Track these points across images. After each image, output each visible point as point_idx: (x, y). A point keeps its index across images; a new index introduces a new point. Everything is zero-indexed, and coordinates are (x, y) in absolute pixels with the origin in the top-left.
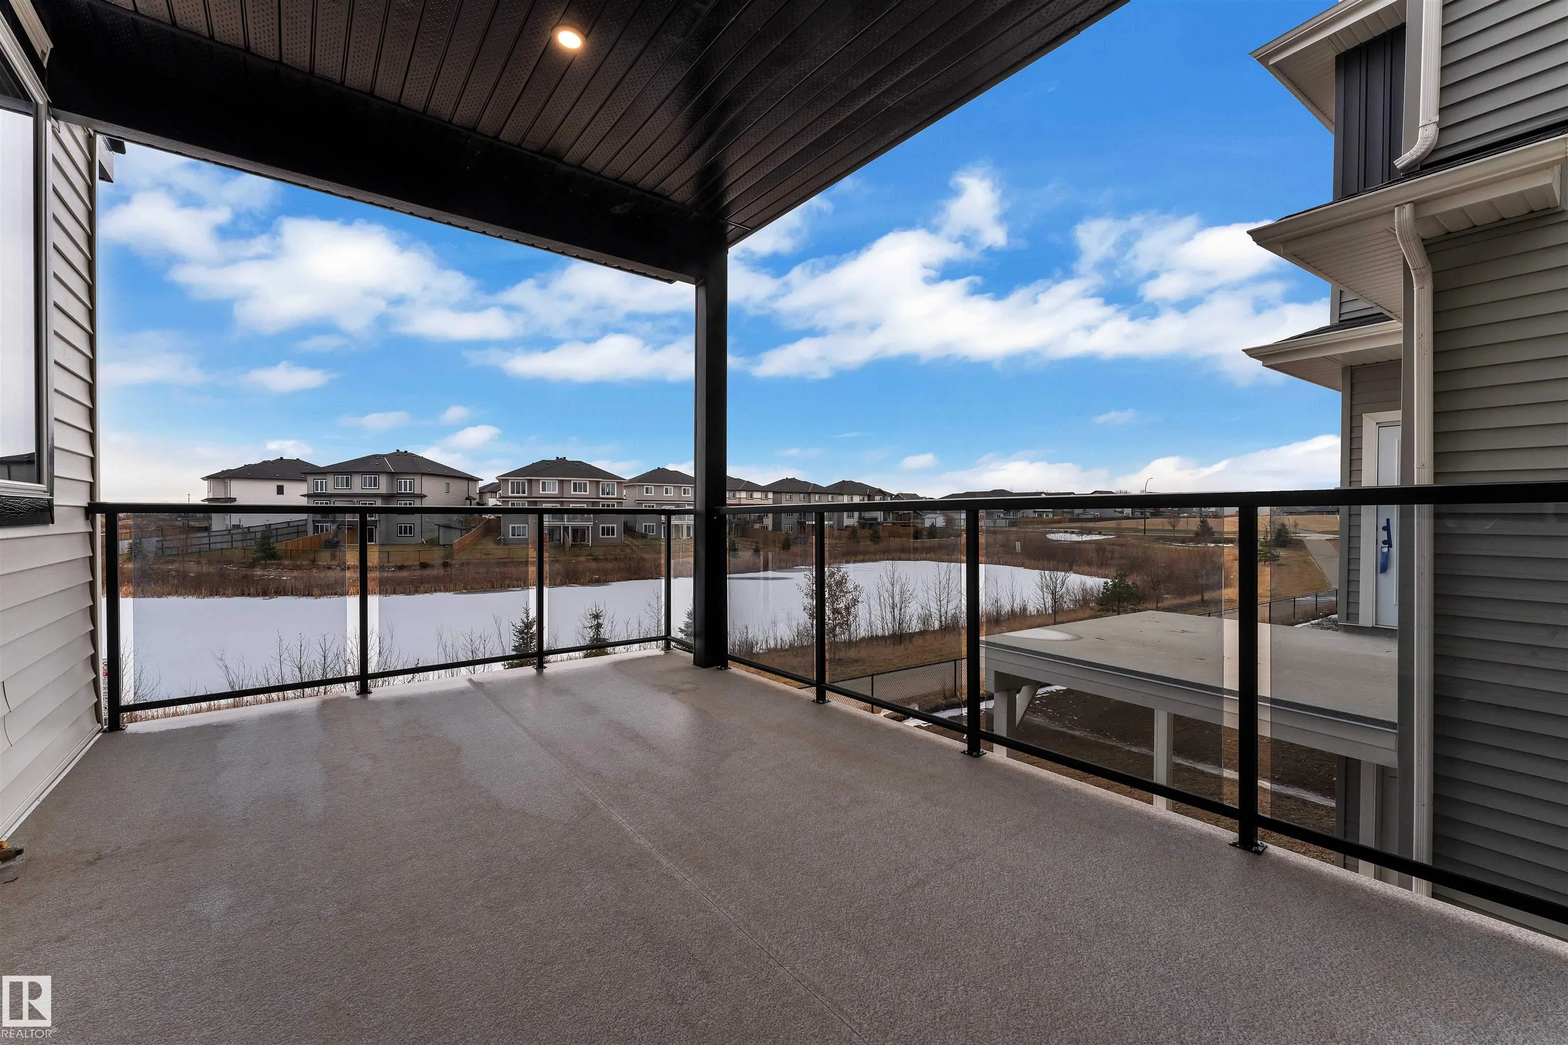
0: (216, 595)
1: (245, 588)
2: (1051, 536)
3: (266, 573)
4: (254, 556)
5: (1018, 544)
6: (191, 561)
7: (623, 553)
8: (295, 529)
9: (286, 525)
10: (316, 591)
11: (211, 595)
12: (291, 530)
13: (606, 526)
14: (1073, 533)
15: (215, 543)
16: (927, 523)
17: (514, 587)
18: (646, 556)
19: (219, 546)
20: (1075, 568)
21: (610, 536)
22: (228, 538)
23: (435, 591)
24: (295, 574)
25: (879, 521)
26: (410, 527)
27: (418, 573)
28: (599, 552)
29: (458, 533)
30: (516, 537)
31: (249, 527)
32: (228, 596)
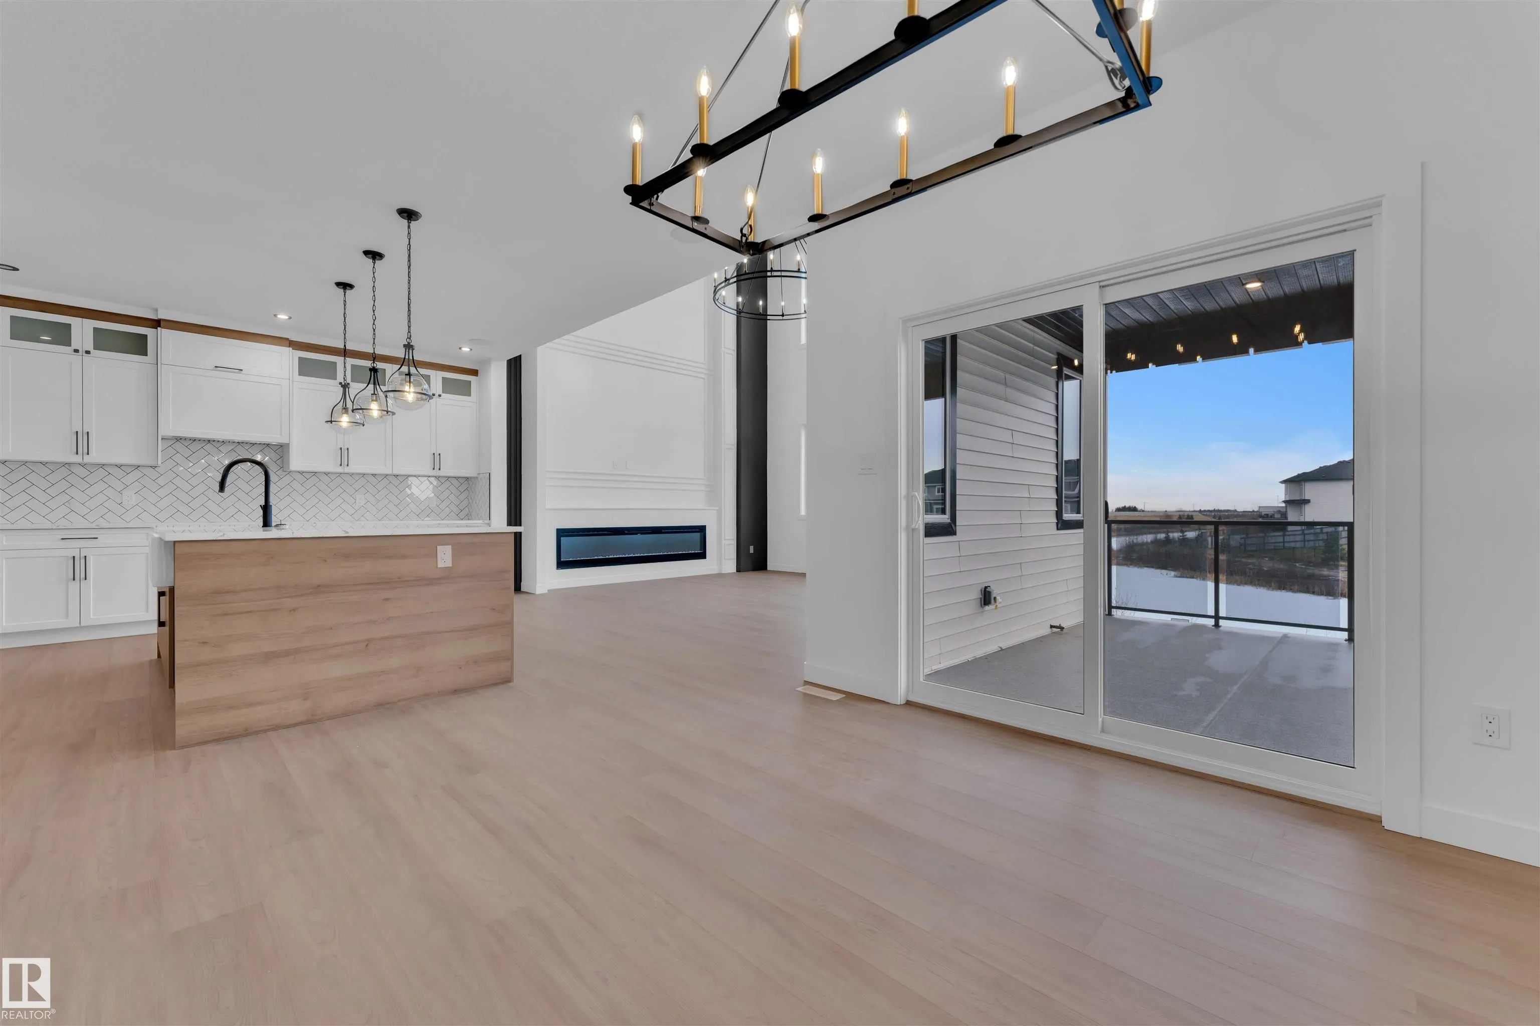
0: (1284, 590)
3: (1333, 574)
4: (1323, 556)
6: (1266, 557)
11: (1279, 589)
15: (1290, 542)
19: (1292, 545)
32: (1294, 592)
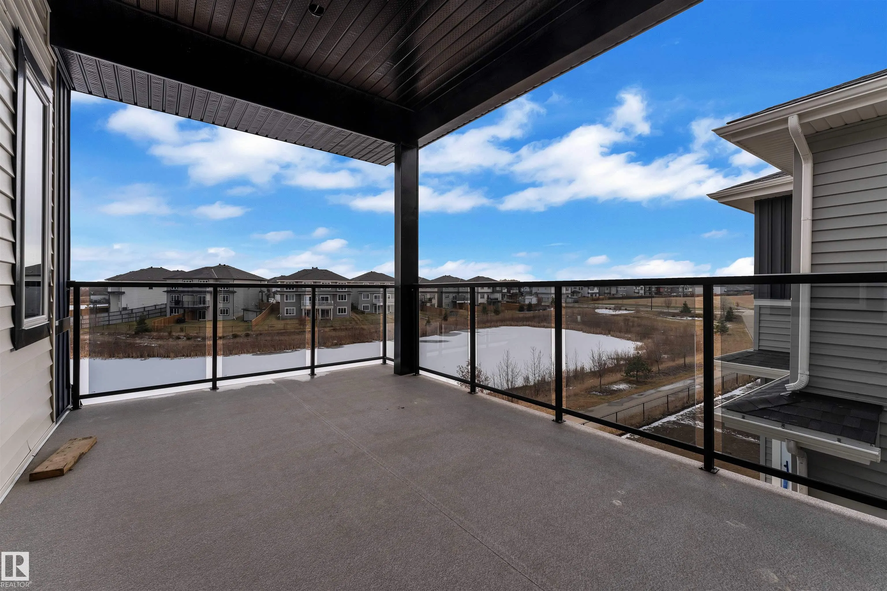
0: (113, 357)
1: (130, 353)
2: (597, 311)
3: (142, 342)
4: (135, 329)
5: (579, 318)
7: (351, 325)
8: (160, 311)
9: (154, 308)
10: (172, 355)
11: (110, 357)
12: (156, 311)
13: (341, 307)
14: (610, 309)
15: (113, 320)
16: (527, 302)
17: (287, 349)
18: (365, 327)
20: (611, 333)
21: (343, 314)
22: (120, 317)
23: (242, 353)
24: (160, 342)
25: (499, 300)
26: (227, 310)
27: (232, 341)
28: (337, 325)
29: (255, 314)
30: (288, 315)
31: (132, 310)
32: (120, 358)
